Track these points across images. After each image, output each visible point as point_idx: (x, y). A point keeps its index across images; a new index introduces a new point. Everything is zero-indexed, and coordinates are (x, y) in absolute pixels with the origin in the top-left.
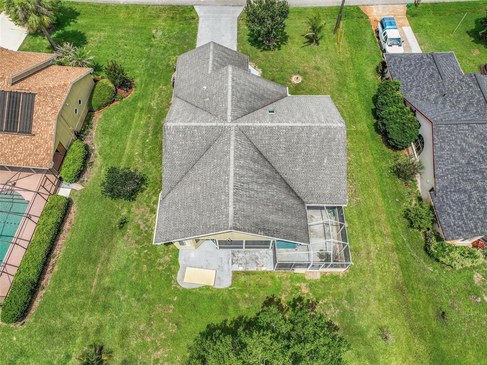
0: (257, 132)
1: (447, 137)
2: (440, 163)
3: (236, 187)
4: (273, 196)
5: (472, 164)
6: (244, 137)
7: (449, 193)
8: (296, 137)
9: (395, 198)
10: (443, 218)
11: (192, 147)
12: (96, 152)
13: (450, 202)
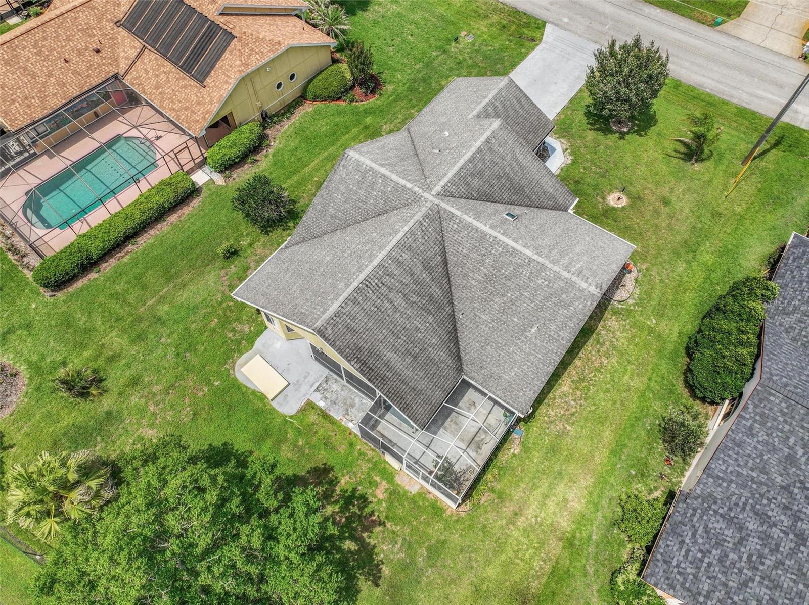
0: (459, 228)
1: (775, 419)
2: (730, 453)
3: (367, 283)
4: (417, 329)
5: (791, 493)
6: (436, 225)
7: (711, 512)
8: (511, 269)
9: (632, 466)
10: (669, 543)
11: (362, 201)
12: (271, 151)
13: (701, 528)
